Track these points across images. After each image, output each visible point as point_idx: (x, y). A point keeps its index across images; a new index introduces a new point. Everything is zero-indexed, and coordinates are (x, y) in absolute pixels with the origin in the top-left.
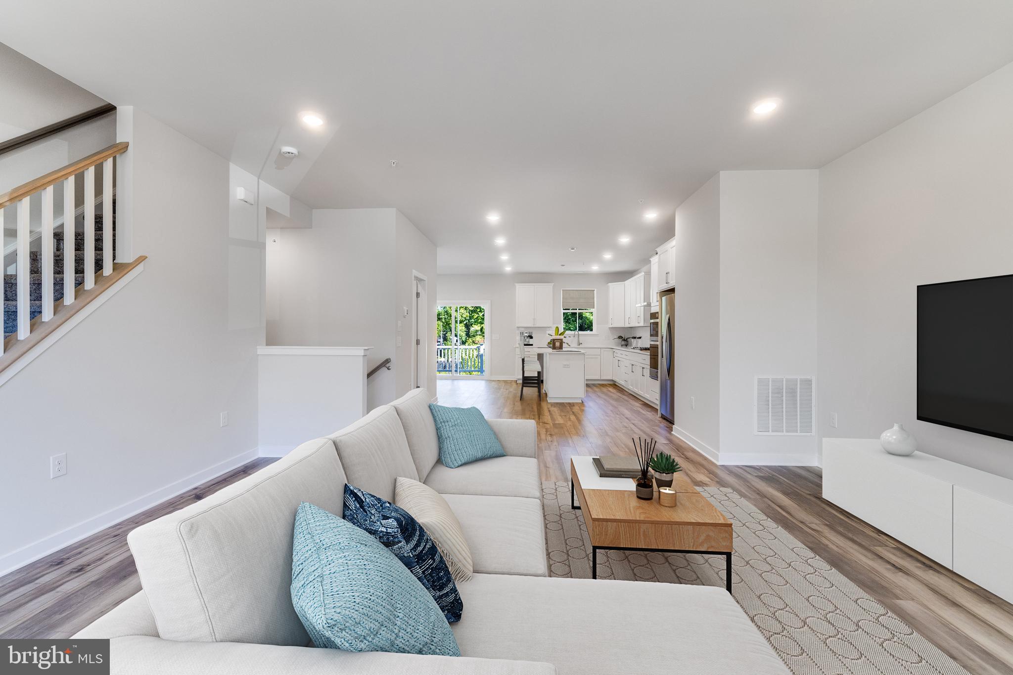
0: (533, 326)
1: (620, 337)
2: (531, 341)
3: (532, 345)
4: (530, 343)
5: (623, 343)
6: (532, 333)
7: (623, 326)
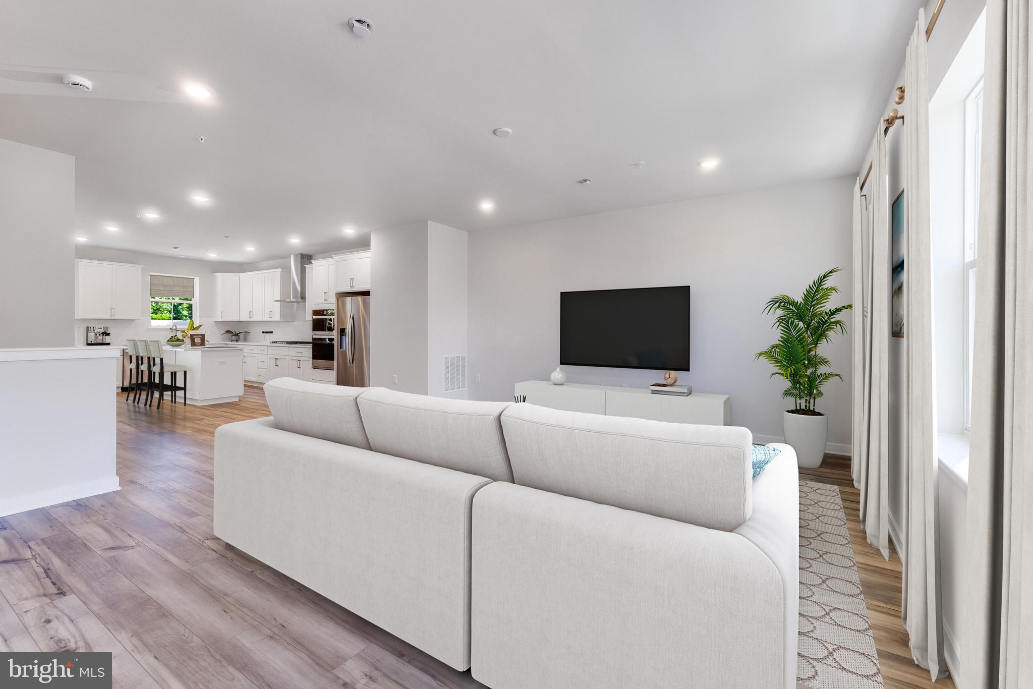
0: (110, 318)
1: (228, 332)
2: (107, 339)
3: (109, 344)
4: (107, 342)
5: (234, 338)
6: (107, 328)
7: (238, 320)
